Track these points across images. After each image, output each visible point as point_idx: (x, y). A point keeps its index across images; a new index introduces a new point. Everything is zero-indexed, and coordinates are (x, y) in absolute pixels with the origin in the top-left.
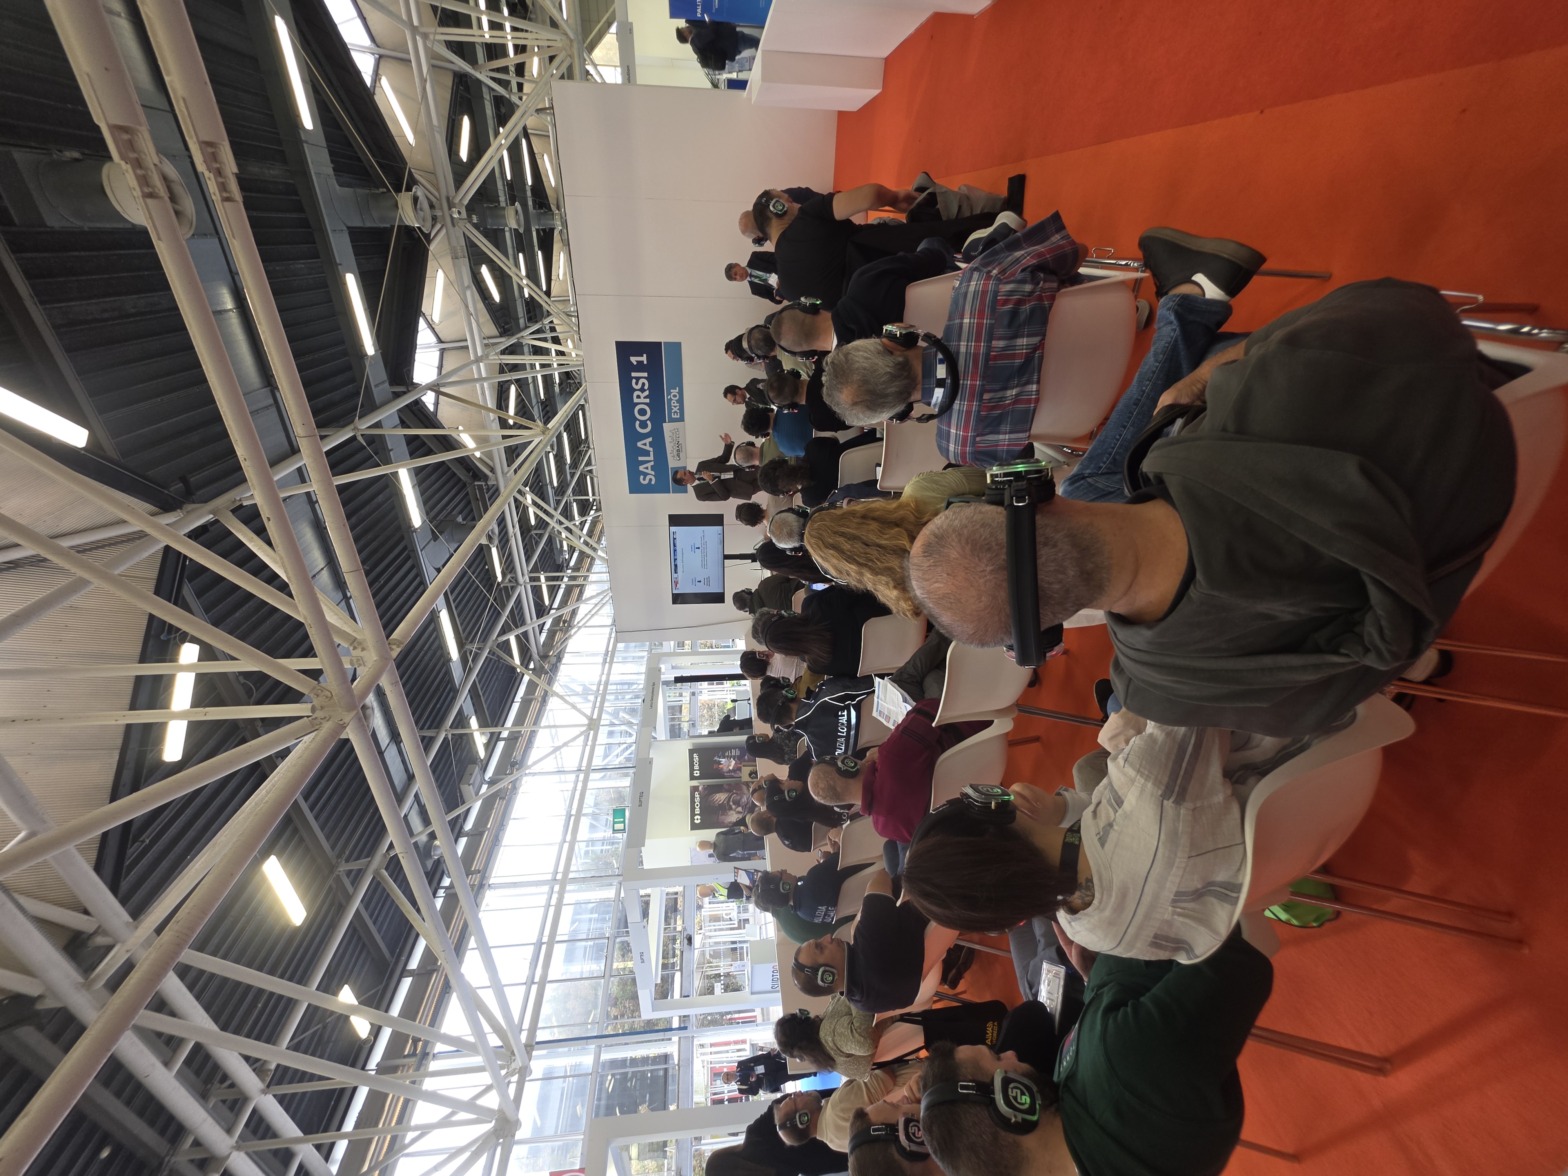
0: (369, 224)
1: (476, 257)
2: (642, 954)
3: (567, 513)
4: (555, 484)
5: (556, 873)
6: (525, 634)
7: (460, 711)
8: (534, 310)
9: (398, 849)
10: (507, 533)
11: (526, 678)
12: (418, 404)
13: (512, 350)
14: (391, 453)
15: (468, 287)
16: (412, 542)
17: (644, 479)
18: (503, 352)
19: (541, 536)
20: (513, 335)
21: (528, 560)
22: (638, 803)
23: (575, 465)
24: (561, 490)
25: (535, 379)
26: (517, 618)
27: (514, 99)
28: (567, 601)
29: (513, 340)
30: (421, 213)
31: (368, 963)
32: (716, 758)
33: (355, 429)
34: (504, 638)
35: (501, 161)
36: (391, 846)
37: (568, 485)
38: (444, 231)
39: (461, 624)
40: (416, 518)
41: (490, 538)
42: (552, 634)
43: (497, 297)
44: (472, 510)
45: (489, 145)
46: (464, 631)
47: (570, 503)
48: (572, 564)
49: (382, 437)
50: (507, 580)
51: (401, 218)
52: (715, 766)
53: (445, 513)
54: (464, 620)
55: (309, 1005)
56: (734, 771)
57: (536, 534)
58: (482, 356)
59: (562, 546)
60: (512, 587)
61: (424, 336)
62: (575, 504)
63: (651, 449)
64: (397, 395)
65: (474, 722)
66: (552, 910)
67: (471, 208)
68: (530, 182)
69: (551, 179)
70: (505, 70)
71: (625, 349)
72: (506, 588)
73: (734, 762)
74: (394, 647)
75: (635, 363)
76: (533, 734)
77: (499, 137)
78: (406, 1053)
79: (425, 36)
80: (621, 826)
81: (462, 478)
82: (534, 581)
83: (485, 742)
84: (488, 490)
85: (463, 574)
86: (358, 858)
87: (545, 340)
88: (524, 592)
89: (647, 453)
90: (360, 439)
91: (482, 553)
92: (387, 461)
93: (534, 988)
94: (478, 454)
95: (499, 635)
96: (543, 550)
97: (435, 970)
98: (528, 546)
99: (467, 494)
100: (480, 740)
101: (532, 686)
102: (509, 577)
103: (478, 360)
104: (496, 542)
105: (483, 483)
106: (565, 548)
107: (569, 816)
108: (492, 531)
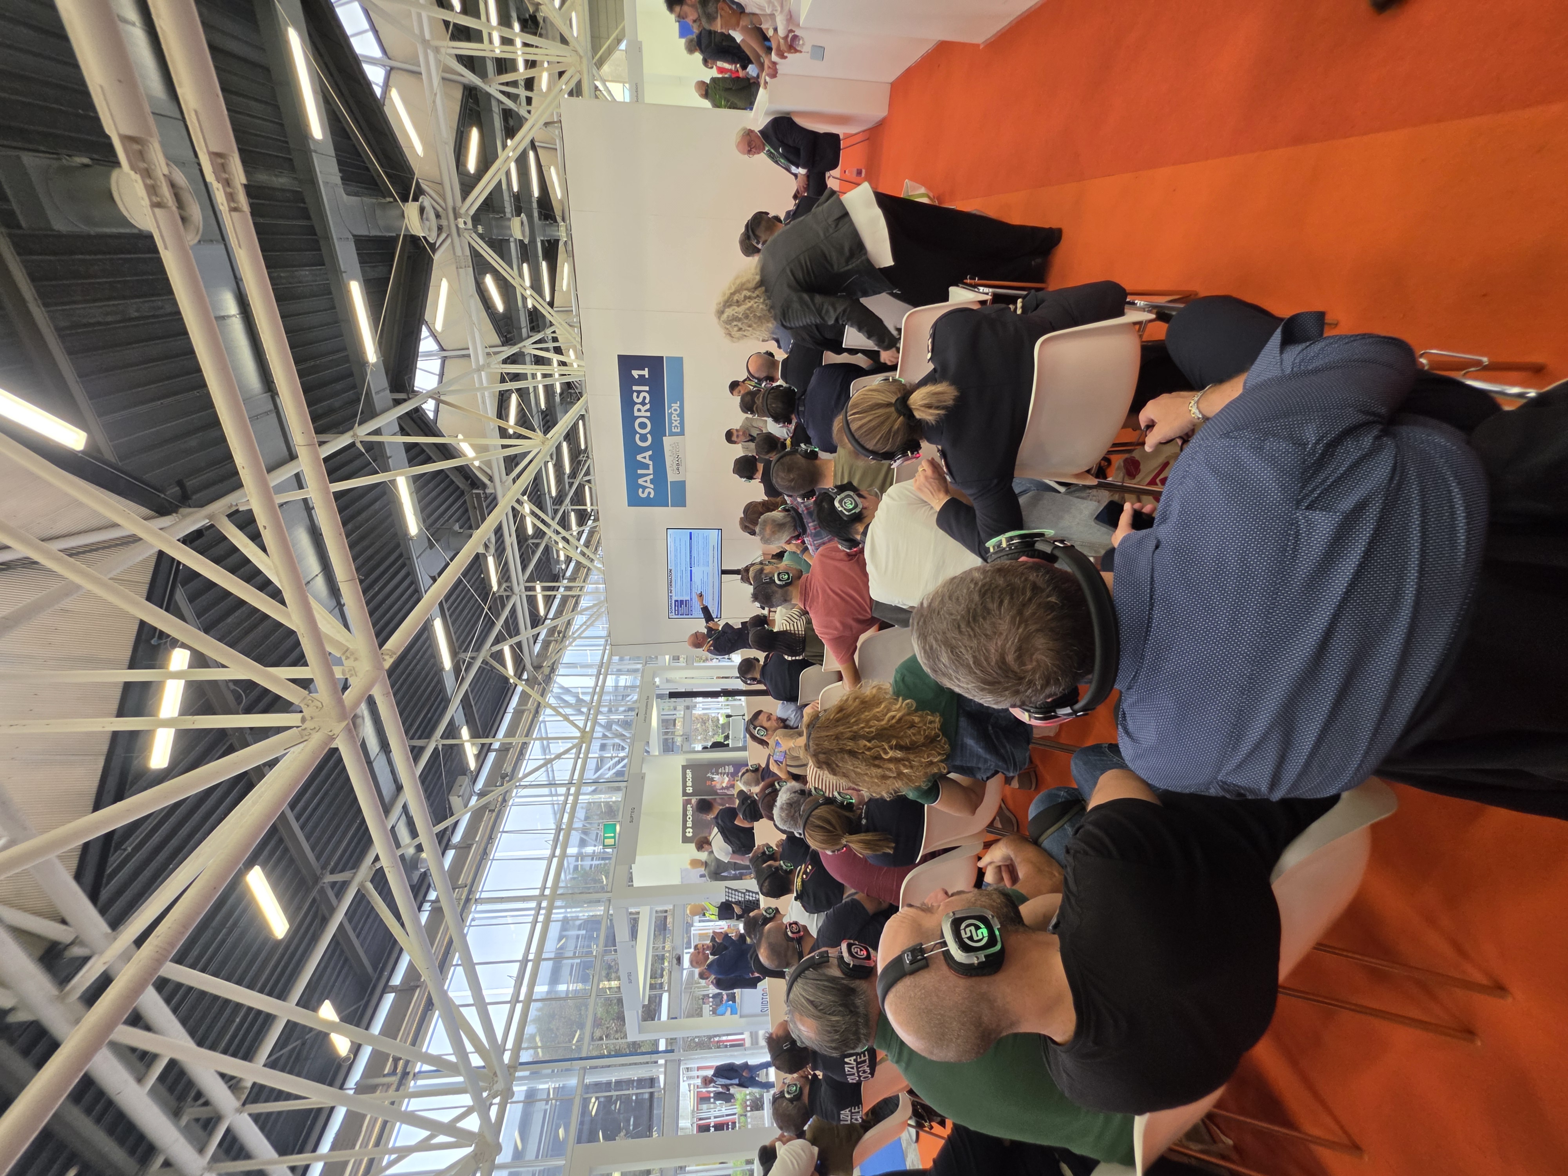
0: (374, 233)
1: (480, 266)
2: (629, 974)
3: (564, 523)
4: (554, 494)
5: (544, 888)
6: (519, 645)
7: (451, 722)
8: (536, 320)
9: (384, 862)
10: (503, 542)
11: (519, 689)
12: (418, 412)
13: (512, 360)
14: (390, 460)
15: (472, 296)
16: (408, 549)
17: (643, 492)
18: (505, 362)
19: (537, 545)
20: (515, 344)
21: (524, 569)
22: (629, 819)
23: (574, 475)
24: (559, 500)
25: (535, 388)
26: (511, 628)
27: (523, 112)
28: (562, 611)
29: (514, 350)
30: (427, 223)
31: (350, 978)
32: (709, 775)
33: (354, 435)
34: (497, 648)
35: (508, 174)
36: (377, 858)
37: (566, 495)
38: (449, 241)
39: (455, 633)
40: (413, 525)
41: (486, 546)
42: (546, 644)
43: (500, 307)
44: (469, 518)
45: (496, 157)
46: (457, 640)
47: (568, 512)
48: (568, 574)
49: (381, 444)
50: (502, 589)
51: (407, 228)
52: (708, 783)
53: (442, 521)
54: (458, 629)
55: (288, 1021)
56: (727, 788)
57: (533, 544)
58: (484, 365)
59: (558, 556)
60: (508, 597)
61: (427, 344)
62: (573, 514)
63: (651, 463)
64: (397, 402)
65: (465, 732)
66: (539, 926)
67: (476, 219)
68: (536, 193)
69: (557, 192)
70: (514, 84)
71: (627, 363)
72: (501, 597)
73: (727, 779)
74: (386, 657)
75: (637, 377)
76: (525, 745)
77: (507, 150)
78: (386, 1072)
79: (437, 50)
80: (611, 841)
81: (460, 485)
82: (530, 590)
83: (476, 752)
84: (486, 498)
85: (459, 581)
86: (342, 871)
87: (547, 350)
88: (518, 600)
89: (646, 467)
90: (359, 445)
91: (478, 561)
92: (386, 469)
93: (519, 1007)
94: (477, 463)
95: (492, 645)
96: (540, 559)
97: (417, 987)
98: (524, 556)
99: (465, 502)
100: (470, 751)
101: (525, 696)
102: (504, 586)
103: (479, 369)
104: (492, 549)
105: (481, 492)
106: (562, 558)
107: (559, 830)
108: (489, 539)
